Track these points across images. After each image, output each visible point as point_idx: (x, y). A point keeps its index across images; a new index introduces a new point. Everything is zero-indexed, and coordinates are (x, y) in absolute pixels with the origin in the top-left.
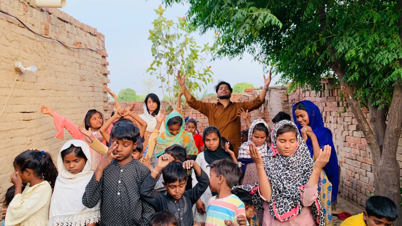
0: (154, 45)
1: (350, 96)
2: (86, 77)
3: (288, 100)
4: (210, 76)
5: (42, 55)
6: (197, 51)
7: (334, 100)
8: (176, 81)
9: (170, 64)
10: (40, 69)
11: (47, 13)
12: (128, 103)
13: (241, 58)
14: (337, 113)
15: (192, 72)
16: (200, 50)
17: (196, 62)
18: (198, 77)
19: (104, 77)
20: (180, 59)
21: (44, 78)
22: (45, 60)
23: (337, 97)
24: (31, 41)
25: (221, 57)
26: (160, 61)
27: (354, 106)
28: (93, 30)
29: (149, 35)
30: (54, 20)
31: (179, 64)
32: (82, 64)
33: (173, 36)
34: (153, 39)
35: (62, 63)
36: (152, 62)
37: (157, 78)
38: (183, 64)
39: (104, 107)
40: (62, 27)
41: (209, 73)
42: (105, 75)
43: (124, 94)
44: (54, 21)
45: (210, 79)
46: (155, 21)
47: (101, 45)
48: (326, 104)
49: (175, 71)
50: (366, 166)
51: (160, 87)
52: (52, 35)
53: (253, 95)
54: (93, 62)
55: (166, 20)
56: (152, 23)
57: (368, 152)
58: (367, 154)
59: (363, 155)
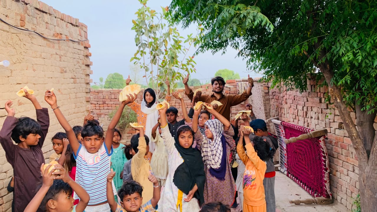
0: (137, 34)
1: (338, 99)
2: (67, 69)
3: (269, 92)
4: (193, 66)
5: (17, 47)
6: (180, 42)
7: (316, 95)
8: (159, 70)
9: (153, 54)
10: (15, 62)
11: (23, 3)
12: (112, 92)
13: (224, 53)
14: (318, 109)
15: (175, 62)
16: (183, 40)
17: (179, 52)
18: (181, 67)
19: (86, 68)
20: (163, 49)
21: (20, 72)
22: (21, 53)
23: (319, 94)
24: (5, 33)
25: (204, 50)
26: (144, 51)
27: (342, 109)
28: (75, 20)
29: (132, 25)
30: (31, 10)
31: (163, 54)
32: (63, 56)
33: (157, 26)
34: (137, 28)
35: (41, 56)
36: (136, 52)
37: (141, 68)
38: (166, 54)
39: (86, 98)
40: (40, 18)
41: (192, 63)
42: (88, 66)
43: (112, 79)
44: (30, 12)
45: (193, 69)
46: (140, 10)
47: (83, 36)
48: (307, 99)
49: (159, 61)
50: (348, 166)
51: (143, 77)
52: (28, 26)
53: (235, 86)
54: (74, 53)
55: (150, 10)
56: (136, 14)
57: (350, 152)
58: (349, 153)
59: (345, 154)
